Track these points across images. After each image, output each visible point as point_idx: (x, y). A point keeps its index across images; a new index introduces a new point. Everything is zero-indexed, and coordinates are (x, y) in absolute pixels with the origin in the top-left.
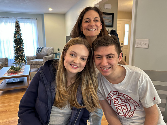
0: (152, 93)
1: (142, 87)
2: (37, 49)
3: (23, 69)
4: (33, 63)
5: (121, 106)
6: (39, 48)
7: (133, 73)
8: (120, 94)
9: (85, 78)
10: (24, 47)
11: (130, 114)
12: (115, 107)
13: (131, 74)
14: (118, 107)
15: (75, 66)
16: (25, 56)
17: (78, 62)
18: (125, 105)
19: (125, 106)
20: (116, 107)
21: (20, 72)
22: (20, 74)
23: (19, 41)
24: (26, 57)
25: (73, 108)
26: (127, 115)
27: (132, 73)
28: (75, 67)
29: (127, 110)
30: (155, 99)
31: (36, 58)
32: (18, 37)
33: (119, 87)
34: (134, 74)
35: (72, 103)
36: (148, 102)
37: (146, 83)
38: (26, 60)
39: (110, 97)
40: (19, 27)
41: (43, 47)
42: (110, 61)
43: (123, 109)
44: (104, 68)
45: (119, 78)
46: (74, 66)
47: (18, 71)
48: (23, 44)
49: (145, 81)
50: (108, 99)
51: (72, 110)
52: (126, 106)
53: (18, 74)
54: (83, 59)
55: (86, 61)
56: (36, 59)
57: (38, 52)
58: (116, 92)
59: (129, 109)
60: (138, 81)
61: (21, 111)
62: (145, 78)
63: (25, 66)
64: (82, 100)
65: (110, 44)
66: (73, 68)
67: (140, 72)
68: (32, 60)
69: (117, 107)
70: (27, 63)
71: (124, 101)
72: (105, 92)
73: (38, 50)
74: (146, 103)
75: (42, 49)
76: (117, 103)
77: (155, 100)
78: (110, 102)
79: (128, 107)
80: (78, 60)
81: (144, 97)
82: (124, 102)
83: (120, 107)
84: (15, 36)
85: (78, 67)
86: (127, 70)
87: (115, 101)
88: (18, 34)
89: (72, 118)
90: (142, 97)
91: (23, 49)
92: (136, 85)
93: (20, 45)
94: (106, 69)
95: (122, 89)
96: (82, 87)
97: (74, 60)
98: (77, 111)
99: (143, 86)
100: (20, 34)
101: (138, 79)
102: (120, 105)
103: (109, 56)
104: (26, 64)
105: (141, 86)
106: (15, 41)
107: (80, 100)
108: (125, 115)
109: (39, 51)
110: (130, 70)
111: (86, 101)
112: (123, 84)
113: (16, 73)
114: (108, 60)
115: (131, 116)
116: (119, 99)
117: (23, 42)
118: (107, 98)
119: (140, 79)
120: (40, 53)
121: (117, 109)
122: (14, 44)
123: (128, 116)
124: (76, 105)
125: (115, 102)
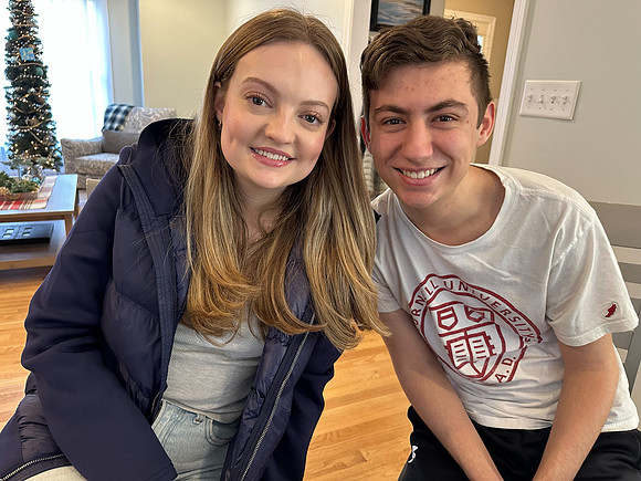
0: (603, 287)
1: (567, 262)
2: (108, 111)
3: (47, 190)
4: (88, 167)
5: (467, 338)
6: (115, 108)
7: (532, 198)
8: (467, 289)
9: (321, 209)
10: (49, 101)
11: (502, 369)
12: (441, 342)
13: (522, 204)
14: (456, 340)
15: (274, 152)
16: (54, 138)
17: (288, 137)
18: (483, 334)
19: (482, 338)
20: (446, 339)
21: (33, 199)
22: (34, 207)
23: (27, 73)
24: (59, 145)
25: (269, 334)
26: (491, 373)
27: (527, 201)
28: (276, 157)
29: (488, 356)
30: (612, 310)
31: (102, 148)
32: (26, 54)
33: (467, 258)
34: (539, 205)
35: (264, 312)
36: (583, 324)
37: (583, 243)
38: (58, 154)
39: (422, 300)
40: (30, 11)
41: (132, 107)
42: (443, 138)
43: (474, 351)
44: (411, 171)
45: (471, 219)
46: (270, 156)
47: (24, 193)
48: (48, 85)
49: (581, 233)
50: (413, 308)
51: (266, 339)
52: (487, 339)
53: (26, 206)
54: (310, 118)
55: (324, 127)
56: (103, 152)
57: (108, 125)
58: (448, 281)
59: (498, 350)
60: (553, 232)
61: (35, 342)
62: (583, 225)
63: (56, 177)
64: (308, 303)
65: (446, 55)
66: (265, 163)
67: (562, 196)
68: (86, 158)
69: (449, 342)
70: (62, 169)
71: (480, 319)
72: (404, 281)
73: (110, 115)
74: (573, 325)
75: (126, 113)
76: (452, 326)
77: (612, 317)
78: (419, 319)
79: (495, 341)
80: (287, 127)
81: (568, 302)
82: (479, 322)
83: (464, 341)
84: (11, 49)
85: (290, 159)
86: (508, 188)
87: (442, 315)
88: (24, 40)
89: (265, 375)
90: (559, 304)
91: (48, 107)
92: (542, 251)
93: (33, 90)
94: (422, 175)
95: (478, 269)
96: (308, 245)
97: (266, 125)
98: (288, 345)
99: (571, 256)
100: (32, 42)
101: (554, 227)
102: (462, 334)
103: (440, 115)
104: (58, 170)
105: (563, 257)
106: (12, 73)
107: (301, 301)
108: (481, 375)
109: (113, 120)
110: (522, 188)
111: (324, 304)
112: (486, 248)
113: (19, 201)
114: (436, 132)
115: (504, 380)
116: (459, 310)
117: (45, 77)
118: (411, 305)
119: (563, 226)
120: (117, 129)
121: (448, 347)
122: (9, 83)
123: (493, 379)
124: (280, 319)
125: (443, 322)
